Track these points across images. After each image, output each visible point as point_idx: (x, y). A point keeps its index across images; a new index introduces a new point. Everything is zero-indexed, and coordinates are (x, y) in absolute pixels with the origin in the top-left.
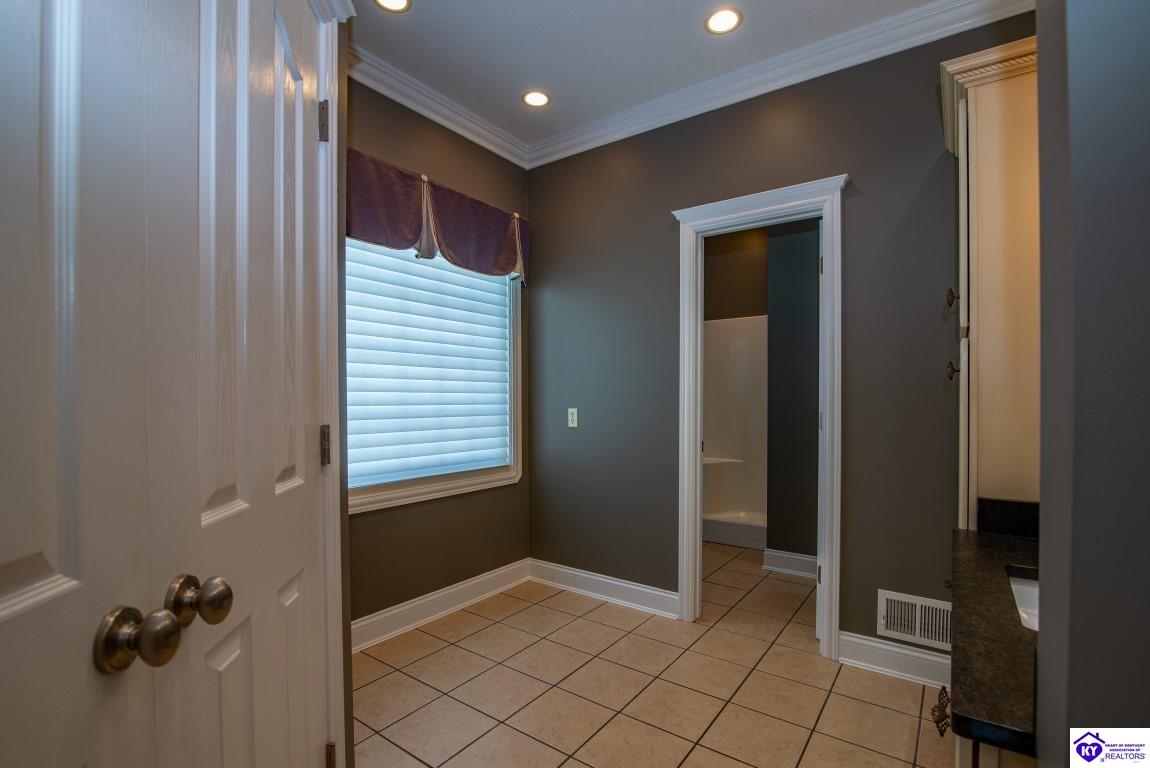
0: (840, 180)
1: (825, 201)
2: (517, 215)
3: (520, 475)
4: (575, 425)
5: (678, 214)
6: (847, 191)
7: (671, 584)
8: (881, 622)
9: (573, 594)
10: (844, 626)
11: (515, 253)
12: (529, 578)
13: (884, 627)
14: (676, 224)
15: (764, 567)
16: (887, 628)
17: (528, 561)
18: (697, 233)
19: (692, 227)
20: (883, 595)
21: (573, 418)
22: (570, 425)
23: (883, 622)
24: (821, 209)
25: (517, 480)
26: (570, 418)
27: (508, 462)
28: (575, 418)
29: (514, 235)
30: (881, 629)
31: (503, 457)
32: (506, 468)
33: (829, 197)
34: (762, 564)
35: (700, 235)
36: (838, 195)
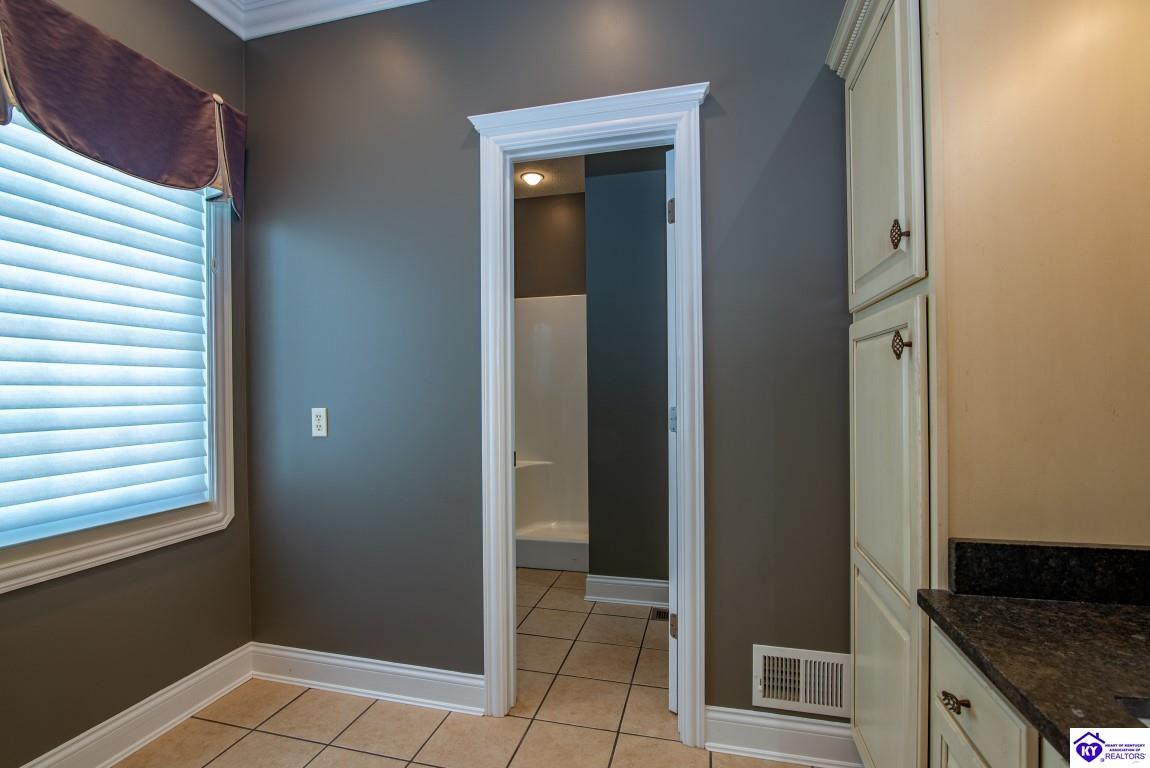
0: (699, 90)
1: (679, 118)
2: (217, 98)
3: (230, 515)
4: (323, 433)
5: (477, 121)
6: (707, 107)
7: (475, 665)
8: (757, 688)
9: (323, 692)
10: (711, 698)
11: (215, 159)
12: (251, 674)
13: (761, 694)
14: (474, 137)
15: (588, 598)
16: (764, 696)
17: (251, 647)
18: (505, 153)
19: (497, 142)
20: (760, 651)
21: (318, 422)
22: (315, 433)
23: (761, 688)
24: (673, 132)
25: (224, 525)
26: (314, 422)
27: (207, 497)
28: (323, 422)
29: (212, 127)
30: (757, 698)
31: (201, 490)
32: (204, 507)
33: (685, 113)
34: (584, 593)
35: (508, 157)
36: (696, 111)
